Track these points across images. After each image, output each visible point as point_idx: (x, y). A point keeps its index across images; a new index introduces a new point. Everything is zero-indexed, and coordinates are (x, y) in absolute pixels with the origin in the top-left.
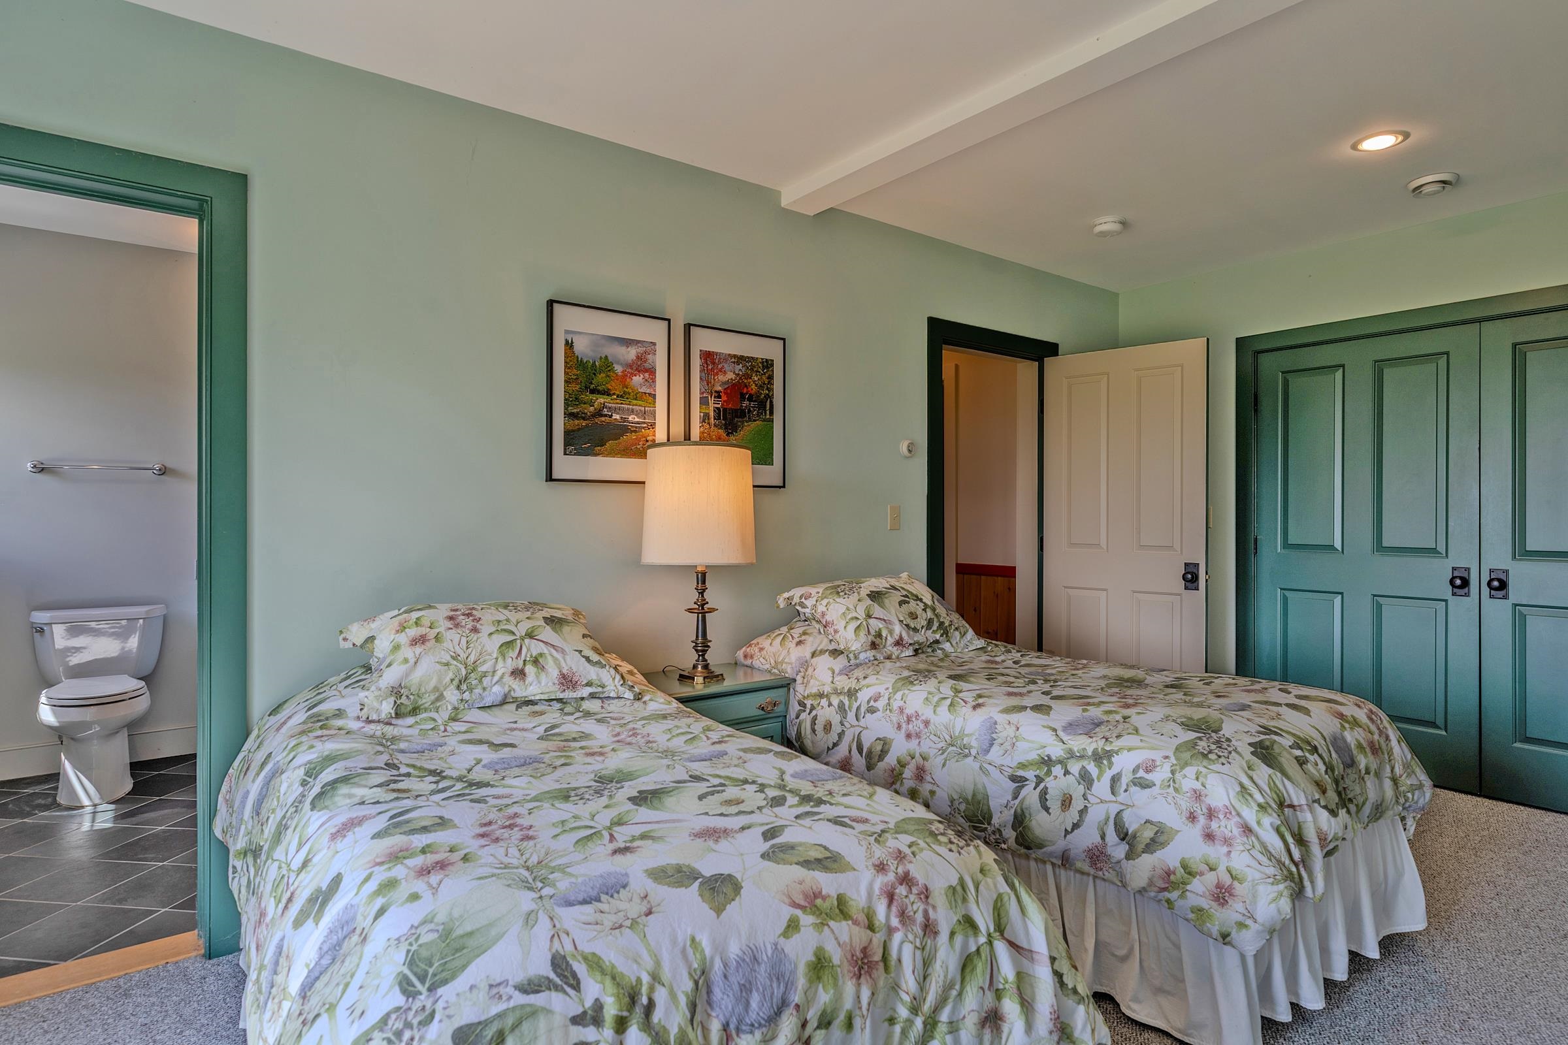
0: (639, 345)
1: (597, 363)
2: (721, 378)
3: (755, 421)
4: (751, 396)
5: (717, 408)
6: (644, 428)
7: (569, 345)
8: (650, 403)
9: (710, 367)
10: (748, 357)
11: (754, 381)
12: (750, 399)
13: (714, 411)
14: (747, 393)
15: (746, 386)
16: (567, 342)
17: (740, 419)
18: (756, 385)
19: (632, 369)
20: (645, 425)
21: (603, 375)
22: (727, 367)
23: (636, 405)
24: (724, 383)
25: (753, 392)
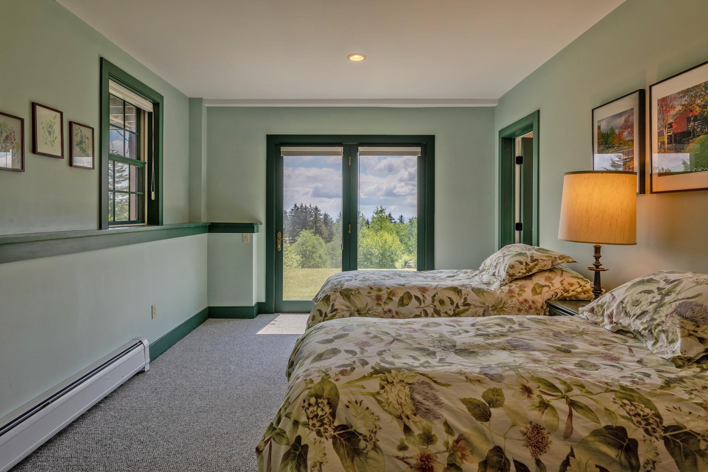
0: (626, 113)
1: (609, 133)
2: (673, 112)
3: (698, 136)
4: (696, 117)
5: (669, 136)
6: (628, 161)
7: (599, 128)
8: (631, 146)
9: (664, 109)
10: (693, 88)
11: (697, 105)
12: (696, 119)
13: (668, 138)
14: (692, 117)
15: (691, 111)
16: (598, 126)
17: (687, 139)
18: (700, 107)
19: (622, 129)
20: (629, 160)
21: (611, 138)
22: (675, 103)
23: (625, 149)
24: (674, 116)
25: (697, 114)
